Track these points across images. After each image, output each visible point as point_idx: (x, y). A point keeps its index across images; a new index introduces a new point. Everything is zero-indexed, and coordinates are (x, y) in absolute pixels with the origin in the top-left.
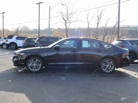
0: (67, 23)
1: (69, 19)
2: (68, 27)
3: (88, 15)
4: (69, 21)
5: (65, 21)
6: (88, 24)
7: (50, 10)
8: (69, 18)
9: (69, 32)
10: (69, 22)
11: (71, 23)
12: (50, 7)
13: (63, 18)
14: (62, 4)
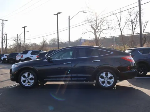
0: (97, 32)
1: (99, 28)
2: (98, 36)
3: (120, 20)
4: (98, 29)
5: (95, 30)
6: (121, 32)
7: (69, 20)
8: (98, 26)
9: (99, 42)
10: (99, 31)
11: (102, 32)
12: (69, 16)
13: (91, 27)
14: (84, 12)
